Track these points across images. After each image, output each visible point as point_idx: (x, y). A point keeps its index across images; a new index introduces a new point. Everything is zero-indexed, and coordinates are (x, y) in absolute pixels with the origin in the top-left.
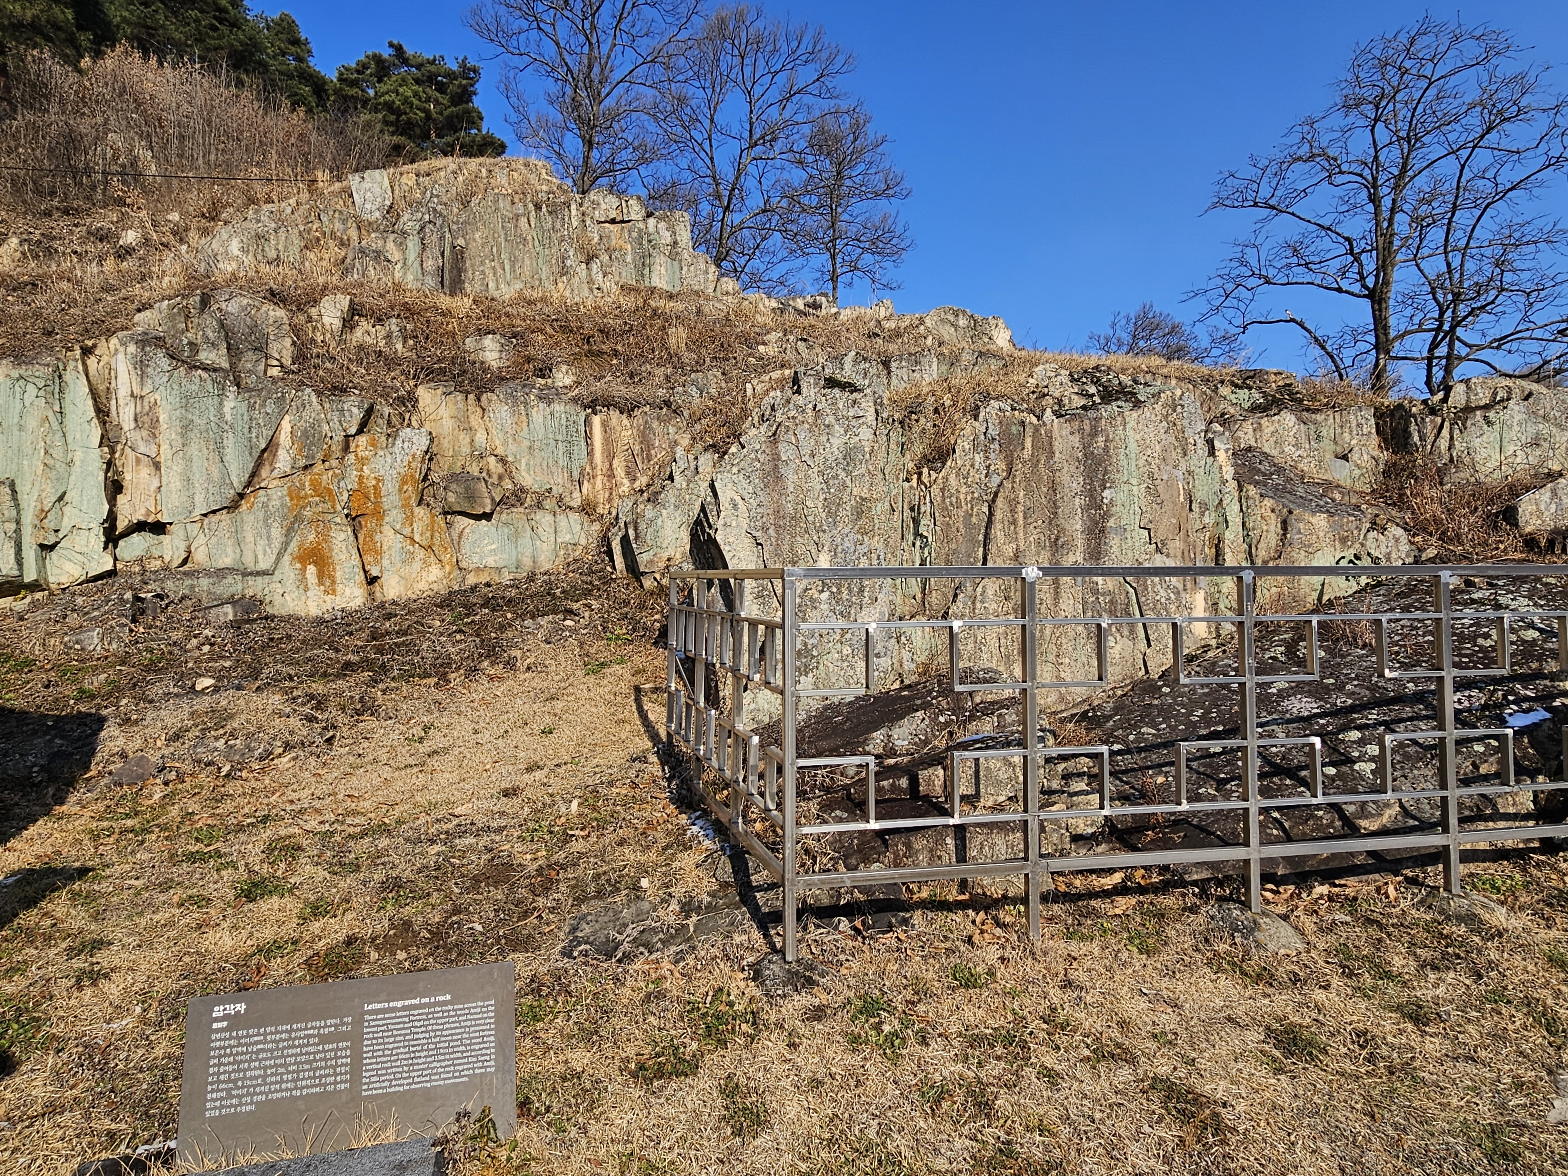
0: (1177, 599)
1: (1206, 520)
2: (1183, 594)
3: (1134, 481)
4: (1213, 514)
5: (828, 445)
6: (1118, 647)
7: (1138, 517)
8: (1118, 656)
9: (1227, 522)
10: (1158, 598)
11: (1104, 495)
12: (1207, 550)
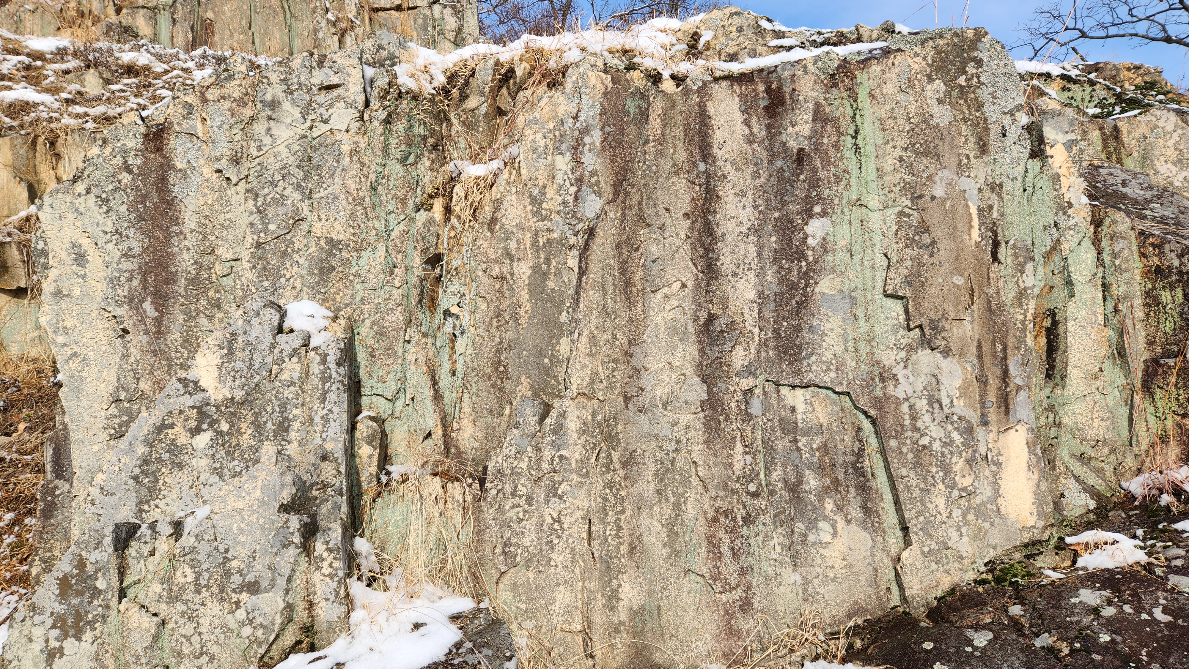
0: (966, 444)
1: (1028, 280)
2: (980, 433)
3: (873, 202)
4: (1041, 270)
5: (267, 140)
6: (840, 545)
7: (880, 275)
8: (838, 564)
9: (1069, 283)
10: (925, 441)
11: (809, 229)
12: (1030, 341)
